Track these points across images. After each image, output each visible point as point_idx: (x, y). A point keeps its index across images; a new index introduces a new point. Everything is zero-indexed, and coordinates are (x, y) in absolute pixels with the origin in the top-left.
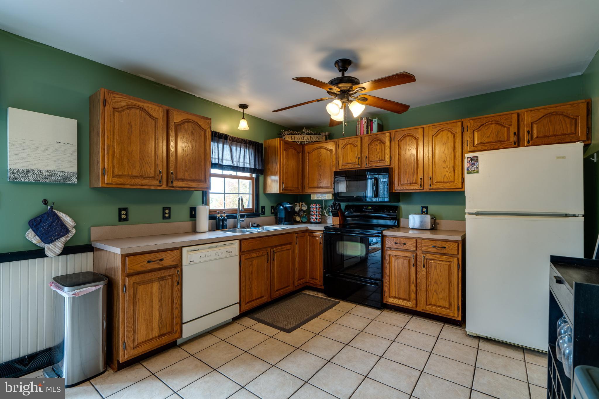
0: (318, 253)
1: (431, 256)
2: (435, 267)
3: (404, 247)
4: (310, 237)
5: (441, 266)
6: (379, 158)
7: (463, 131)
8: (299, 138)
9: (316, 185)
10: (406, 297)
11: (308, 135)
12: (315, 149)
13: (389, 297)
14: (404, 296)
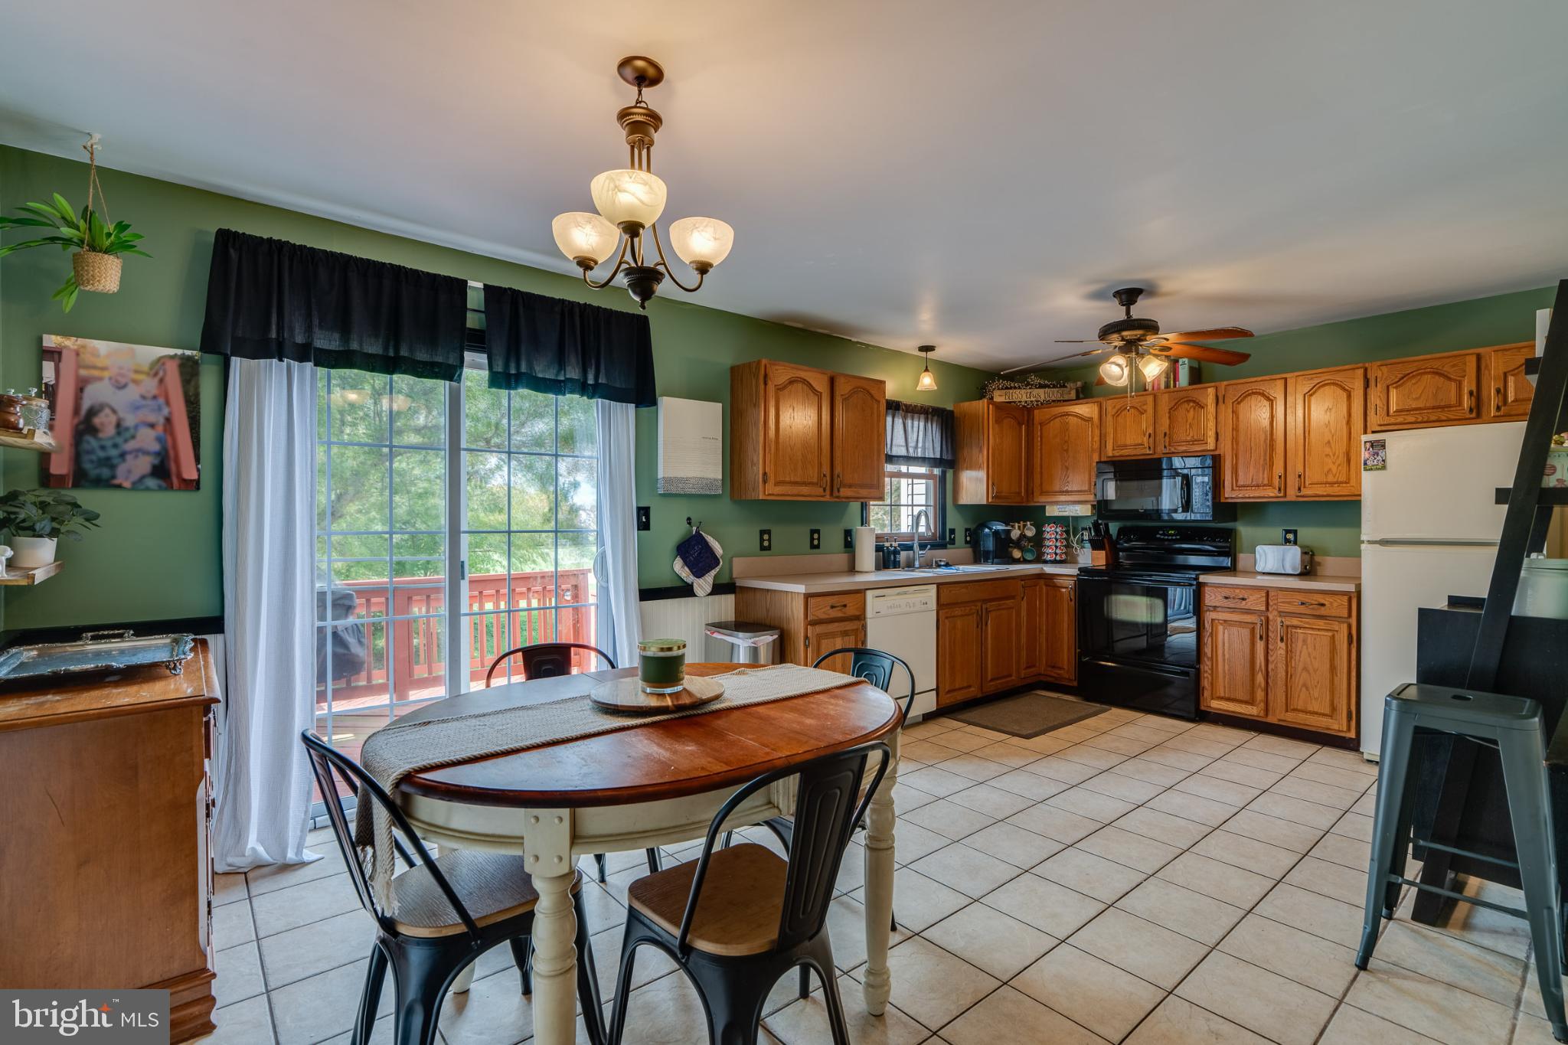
0: (1066, 619)
1: (1295, 622)
2: (1305, 641)
3: (1243, 604)
4: (1049, 588)
5: (1315, 639)
6: (1191, 435)
7: (1367, 385)
8: (1021, 396)
9: (1057, 488)
10: (1246, 698)
11: (1039, 387)
12: (1056, 417)
13: (1212, 699)
14: (1240, 695)
